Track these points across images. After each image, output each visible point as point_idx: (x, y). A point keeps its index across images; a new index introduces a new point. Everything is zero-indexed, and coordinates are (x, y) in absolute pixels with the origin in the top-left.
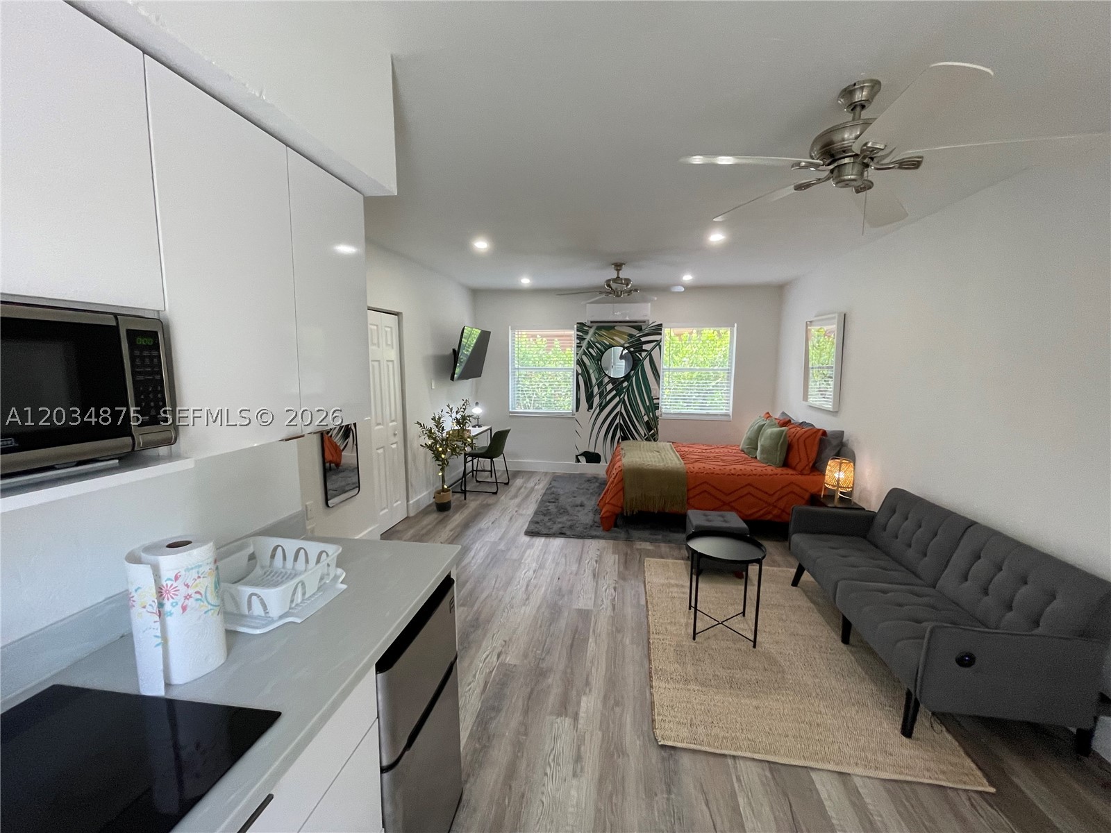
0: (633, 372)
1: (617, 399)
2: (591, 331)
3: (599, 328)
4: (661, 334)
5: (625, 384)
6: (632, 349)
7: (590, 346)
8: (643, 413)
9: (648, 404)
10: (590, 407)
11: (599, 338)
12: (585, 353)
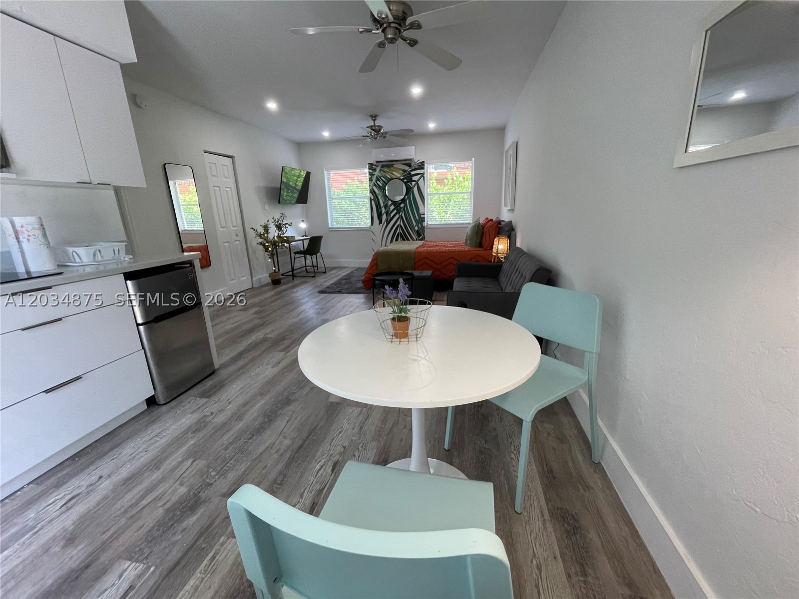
0: (407, 197)
1: (397, 216)
2: (378, 169)
3: (383, 166)
4: (424, 169)
5: (402, 205)
6: (405, 180)
7: (378, 179)
8: (415, 224)
9: (417, 218)
10: (381, 222)
11: (384, 174)
12: (375, 185)
